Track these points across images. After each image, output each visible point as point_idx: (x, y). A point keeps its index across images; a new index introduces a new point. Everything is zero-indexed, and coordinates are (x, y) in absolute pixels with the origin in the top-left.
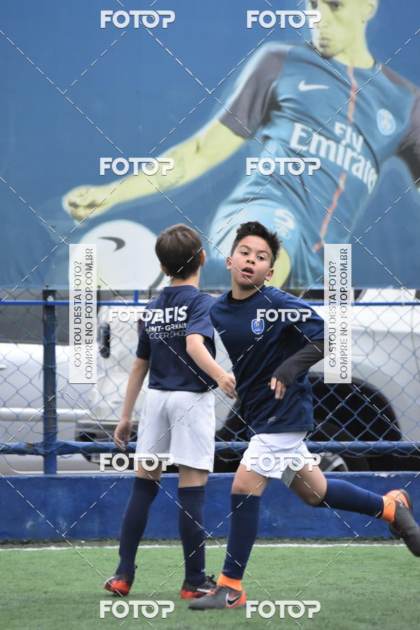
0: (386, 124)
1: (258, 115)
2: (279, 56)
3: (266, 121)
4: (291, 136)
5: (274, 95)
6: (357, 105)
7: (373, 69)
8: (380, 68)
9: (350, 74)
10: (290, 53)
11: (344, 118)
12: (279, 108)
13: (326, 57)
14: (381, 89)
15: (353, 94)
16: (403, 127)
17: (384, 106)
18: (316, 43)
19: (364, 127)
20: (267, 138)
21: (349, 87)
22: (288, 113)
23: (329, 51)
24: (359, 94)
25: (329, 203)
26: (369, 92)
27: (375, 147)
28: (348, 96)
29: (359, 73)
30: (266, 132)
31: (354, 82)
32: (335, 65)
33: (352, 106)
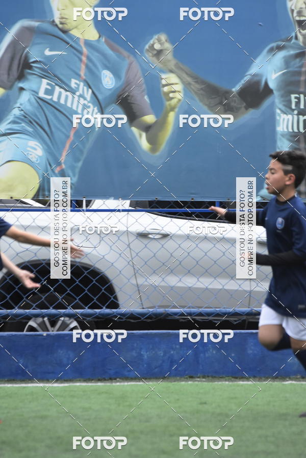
0: (108, 81)
1: (15, 72)
2: (30, 30)
3: (21, 77)
4: (39, 88)
5: (27, 58)
6: (87, 66)
7: (98, 40)
8: (103, 40)
9: (82, 44)
10: (38, 27)
11: (78, 76)
12: (30, 68)
13: (65, 32)
14: (104, 55)
15: (84, 59)
16: (120, 83)
17: (107, 68)
18: (57, 21)
19: (92, 82)
20: (22, 89)
21: (81, 53)
22: (37, 71)
23: (66, 27)
24: (88, 58)
25: (68, 137)
26: (95, 57)
27: (100, 97)
28: (81, 60)
29: (88, 43)
30: (21, 85)
31: (85, 50)
32: (71, 37)
33: (83, 67)
